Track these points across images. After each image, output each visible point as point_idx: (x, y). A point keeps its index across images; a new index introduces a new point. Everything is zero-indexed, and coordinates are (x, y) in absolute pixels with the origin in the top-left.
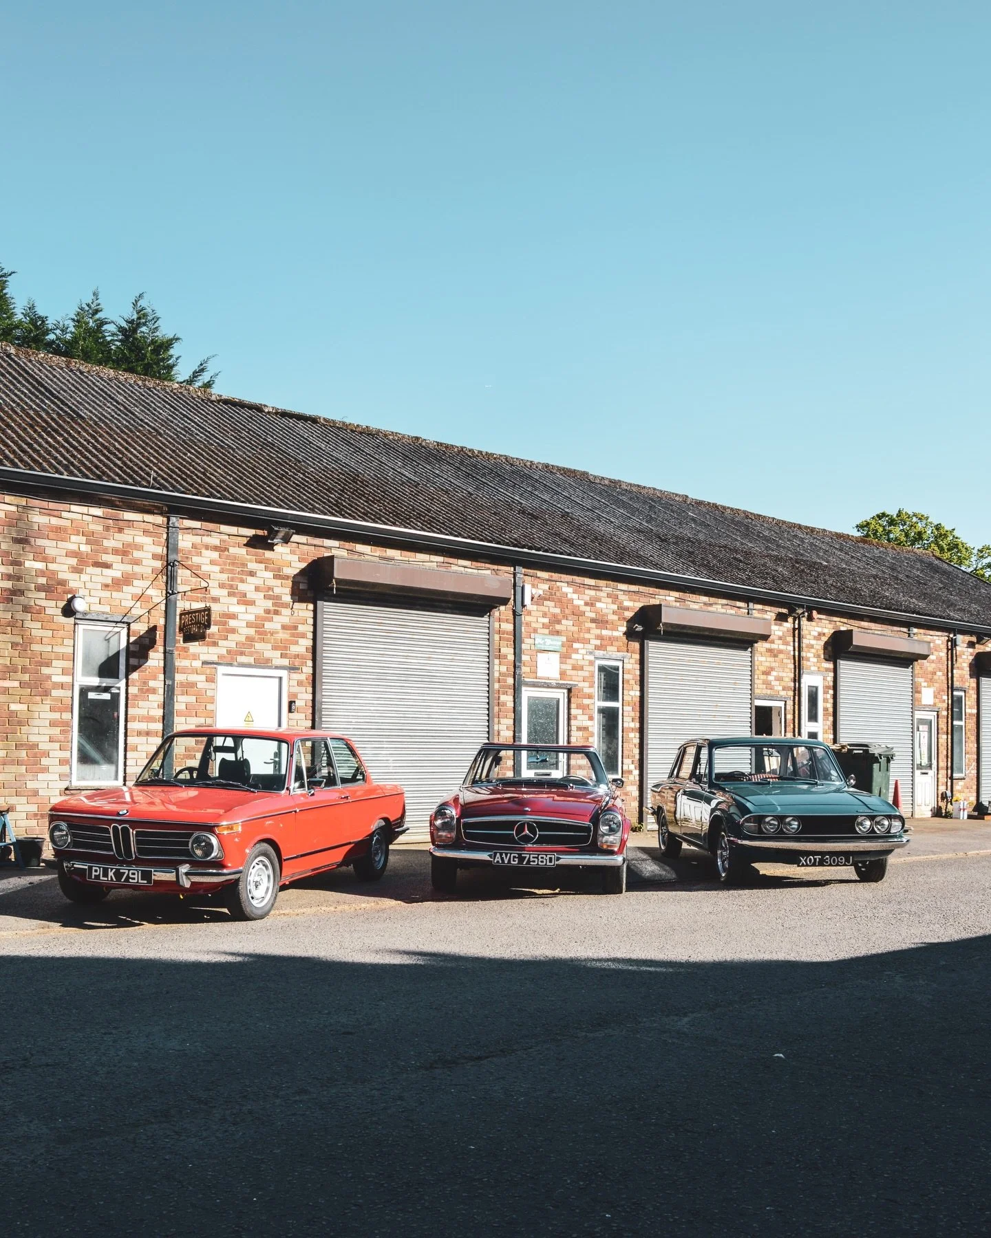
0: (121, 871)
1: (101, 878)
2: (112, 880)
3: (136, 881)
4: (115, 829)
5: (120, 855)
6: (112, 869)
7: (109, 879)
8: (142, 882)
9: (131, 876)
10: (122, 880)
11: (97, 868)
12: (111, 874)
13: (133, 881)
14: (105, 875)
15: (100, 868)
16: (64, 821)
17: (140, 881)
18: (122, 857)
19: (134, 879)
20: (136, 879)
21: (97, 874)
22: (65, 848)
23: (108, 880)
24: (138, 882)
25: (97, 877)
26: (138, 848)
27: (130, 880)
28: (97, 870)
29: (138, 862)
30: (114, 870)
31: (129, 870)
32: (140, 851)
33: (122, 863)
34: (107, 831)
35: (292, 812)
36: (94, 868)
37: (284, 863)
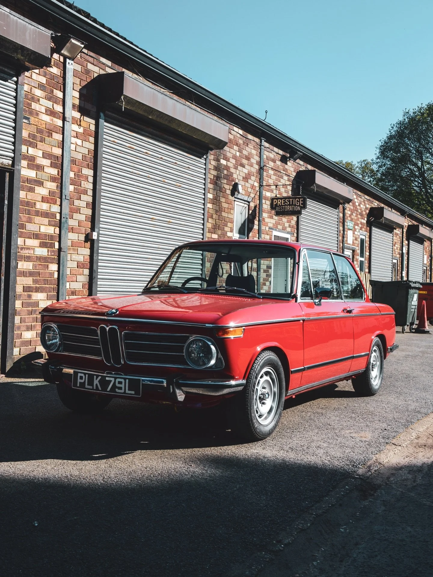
0: (107, 379)
1: (87, 386)
2: (97, 388)
3: (123, 391)
4: (103, 329)
5: (108, 361)
6: (98, 376)
7: (95, 388)
8: (130, 392)
9: (117, 385)
10: (109, 389)
11: (82, 375)
12: (96, 382)
13: (120, 391)
14: (91, 382)
15: (85, 374)
16: (55, 322)
17: (127, 391)
18: (110, 362)
19: (120, 388)
20: (123, 388)
21: (82, 381)
22: (54, 352)
23: (93, 389)
24: (125, 393)
25: (82, 385)
26: (127, 353)
27: (117, 390)
28: (82, 376)
29: (126, 370)
30: (100, 377)
31: (115, 378)
32: (130, 357)
33: (111, 369)
34: (95, 333)
35: (299, 321)
36: (79, 375)
37: (292, 376)
